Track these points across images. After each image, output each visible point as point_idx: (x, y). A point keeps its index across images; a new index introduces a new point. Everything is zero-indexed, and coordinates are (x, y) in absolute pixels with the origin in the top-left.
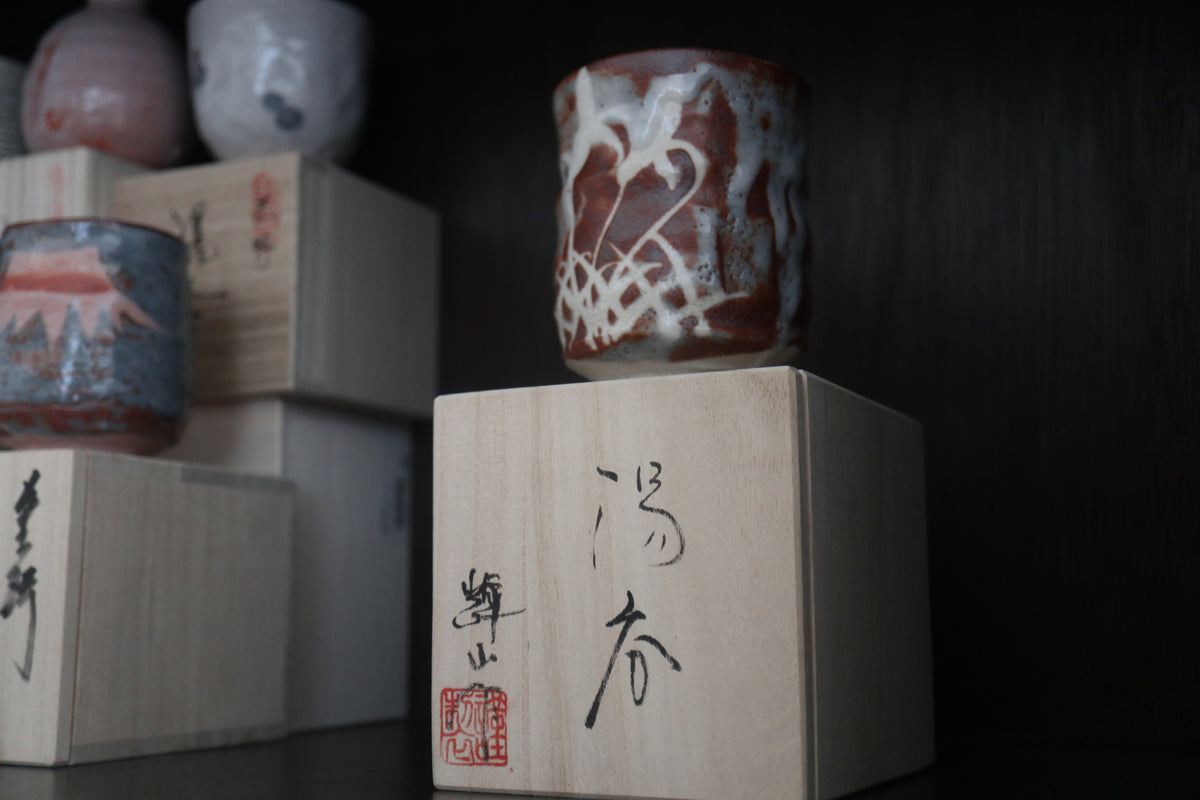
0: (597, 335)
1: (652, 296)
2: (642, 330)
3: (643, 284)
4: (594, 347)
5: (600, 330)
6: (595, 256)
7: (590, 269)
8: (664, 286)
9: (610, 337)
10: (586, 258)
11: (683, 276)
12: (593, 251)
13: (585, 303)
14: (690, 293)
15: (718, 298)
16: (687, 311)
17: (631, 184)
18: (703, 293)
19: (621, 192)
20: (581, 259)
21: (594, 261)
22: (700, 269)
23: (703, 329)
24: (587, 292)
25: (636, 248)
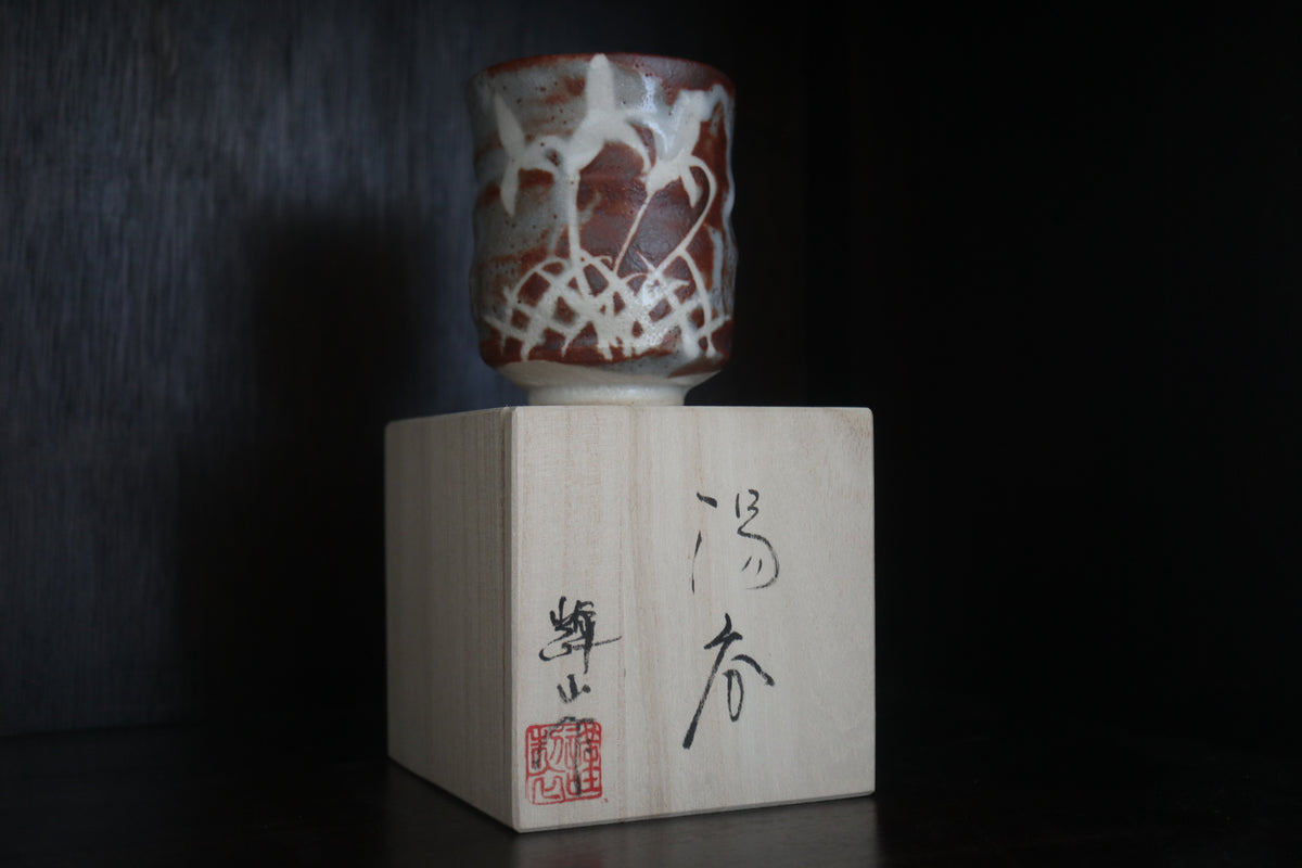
0: (615, 345)
1: (681, 313)
2: (669, 348)
3: (673, 301)
4: (608, 356)
5: (620, 342)
6: (618, 261)
7: (611, 277)
8: (690, 305)
9: (633, 349)
10: (605, 262)
11: (703, 299)
12: (614, 257)
13: (603, 310)
14: (708, 315)
15: (720, 322)
16: (703, 332)
17: (660, 195)
18: (715, 316)
19: (648, 200)
20: (596, 262)
21: (616, 268)
22: (714, 292)
23: (711, 351)
24: (606, 298)
25: (666, 264)
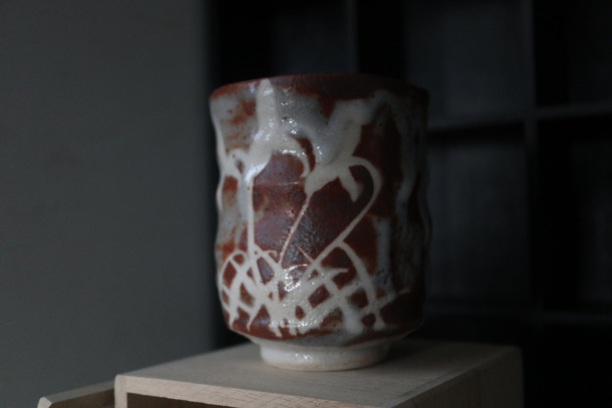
0: (283, 326)
1: (339, 298)
2: (329, 327)
3: (332, 287)
4: (279, 334)
5: (286, 323)
6: (282, 254)
7: (276, 267)
8: (349, 290)
9: (297, 329)
10: (271, 255)
11: (365, 281)
12: (279, 251)
13: (271, 296)
14: (371, 295)
15: (390, 298)
16: (368, 310)
17: (317, 195)
18: (380, 294)
19: (308, 200)
20: (265, 255)
21: (280, 261)
22: (379, 274)
23: (379, 325)
24: (272, 286)
25: (324, 255)
